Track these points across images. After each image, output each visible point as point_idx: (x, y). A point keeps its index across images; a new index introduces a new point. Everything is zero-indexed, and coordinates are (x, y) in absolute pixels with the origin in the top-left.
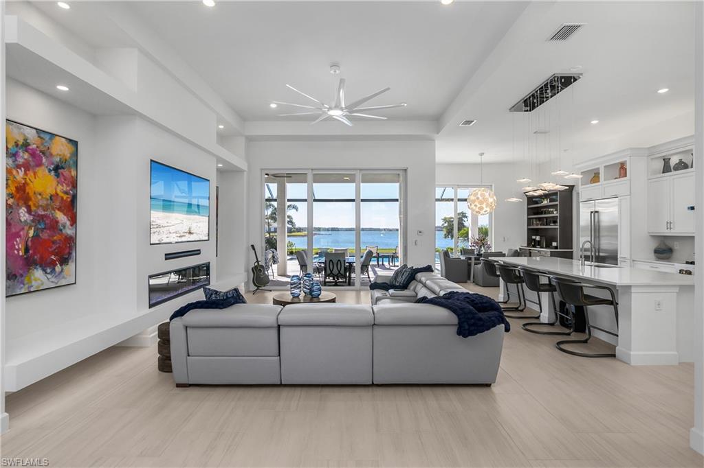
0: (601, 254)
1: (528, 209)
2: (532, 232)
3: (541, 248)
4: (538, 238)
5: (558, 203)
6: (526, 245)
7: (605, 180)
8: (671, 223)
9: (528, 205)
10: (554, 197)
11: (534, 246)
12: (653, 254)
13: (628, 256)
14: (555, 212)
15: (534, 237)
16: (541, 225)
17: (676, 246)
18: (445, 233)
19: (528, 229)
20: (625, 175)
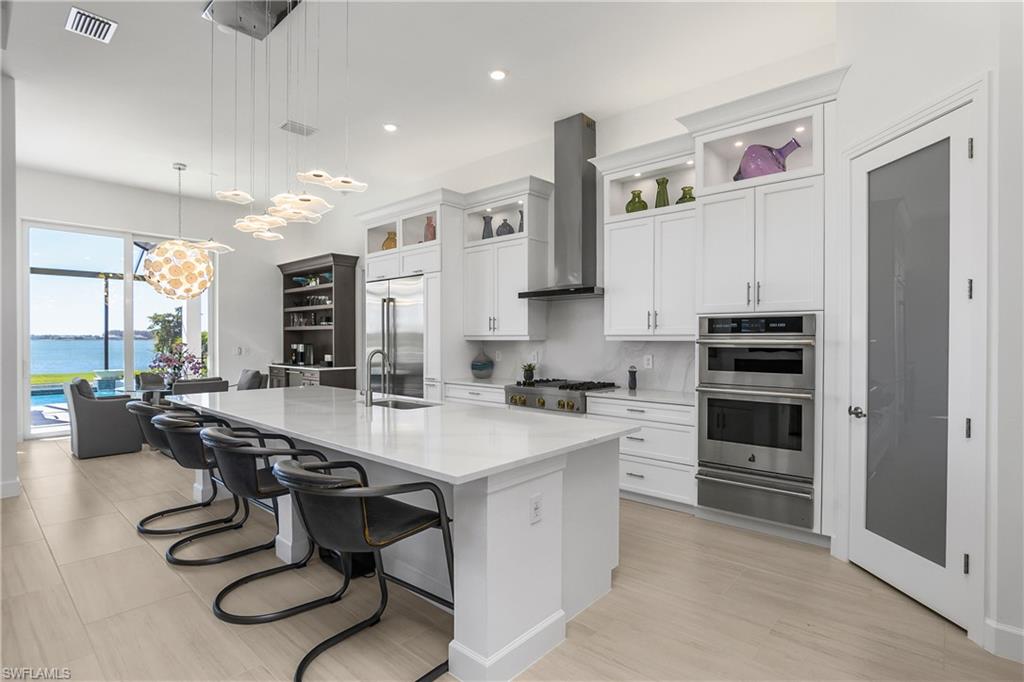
0: (398, 372)
1: (285, 295)
2: (291, 337)
3: (305, 365)
4: (301, 348)
5: (332, 285)
6: (282, 362)
7: (404, 245)
8: (494, 319)
9: (285, 288)
10: (327, 275)
11: (295, 363)
12: (470, 370)
13: (437, 376)
14: (328, 302)
15: (294, 346)
16: (306, 325)
17: (498, 357)
18: (157, 342)
19: (286, 332)
20: (434, 237)
